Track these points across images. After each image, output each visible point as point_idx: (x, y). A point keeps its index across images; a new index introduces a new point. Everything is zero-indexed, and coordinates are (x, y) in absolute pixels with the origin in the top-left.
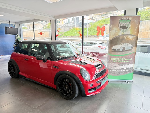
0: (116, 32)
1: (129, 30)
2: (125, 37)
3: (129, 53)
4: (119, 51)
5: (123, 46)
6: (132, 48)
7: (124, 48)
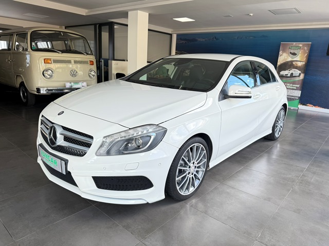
0: (286, 57)
1: (299, 56)
2: (294, 63)
3: (297, 79)
4: (286, 77)
5: (291, 72)
6: (300, 74)
7: (292, 74)
